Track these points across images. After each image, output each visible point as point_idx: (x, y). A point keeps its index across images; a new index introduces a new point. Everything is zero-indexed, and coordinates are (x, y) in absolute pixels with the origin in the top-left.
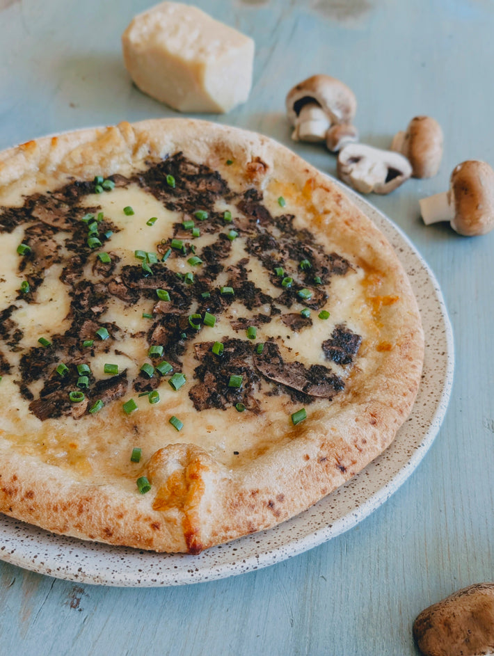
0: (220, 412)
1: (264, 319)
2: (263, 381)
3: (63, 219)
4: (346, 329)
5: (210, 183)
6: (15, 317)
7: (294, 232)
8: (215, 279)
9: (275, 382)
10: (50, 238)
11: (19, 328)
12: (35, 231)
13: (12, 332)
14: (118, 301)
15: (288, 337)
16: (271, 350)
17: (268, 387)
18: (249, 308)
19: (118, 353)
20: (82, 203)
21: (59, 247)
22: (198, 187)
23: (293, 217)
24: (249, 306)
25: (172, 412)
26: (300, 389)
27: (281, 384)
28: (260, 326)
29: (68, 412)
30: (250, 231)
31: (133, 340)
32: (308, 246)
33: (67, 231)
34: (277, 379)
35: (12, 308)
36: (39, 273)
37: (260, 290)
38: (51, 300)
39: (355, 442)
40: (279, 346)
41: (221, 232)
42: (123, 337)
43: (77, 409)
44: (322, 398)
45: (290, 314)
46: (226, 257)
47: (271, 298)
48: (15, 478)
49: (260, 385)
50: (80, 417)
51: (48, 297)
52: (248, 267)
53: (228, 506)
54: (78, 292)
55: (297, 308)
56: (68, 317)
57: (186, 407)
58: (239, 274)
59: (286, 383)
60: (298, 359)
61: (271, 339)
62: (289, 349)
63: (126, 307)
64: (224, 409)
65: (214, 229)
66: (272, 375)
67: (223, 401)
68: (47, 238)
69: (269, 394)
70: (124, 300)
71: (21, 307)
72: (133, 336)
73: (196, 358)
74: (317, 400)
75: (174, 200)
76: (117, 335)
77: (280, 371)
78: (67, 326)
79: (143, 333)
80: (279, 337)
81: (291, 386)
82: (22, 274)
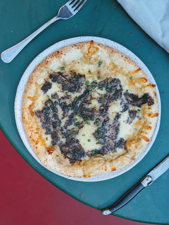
0: (80, 73)
1: (63, 98)
2: (68, 79)
3: (107, 140)
4: (44, 92)
5: (65, 150)
6: (122, 109)
7: (46, 128)
8: (72, 113)
9: (65, 78)
10: (111, 134)
11: (121, 106)
12: (114, 138)
13: (123, 105)
14: (97, 110)
15: (59, 91)
16: (64, 88)
17: (67, 77)
18: (65, 102)
19: (99, 94)
20: (101, 146)
21: (109, 130)
22: (69, 149)
23: (45, 134)
24: (65, 103)
25: (90, 75)
26: (60, 76)
27: (64, 78)
28: (64, 96)
29: (112, 79)
30: (58, 130)
31: (95, 97)
32: (44, 122)
33: (106, 136)
34: (65, 79)
35: (122, 112)
36: (115, 122)
37: (61, 108)
38: (113, 113)
39: (53, 57)
40: (61, 89)
41: (66, 130)
42: (97, 98)
43: (111, 80)
44: (56, 73)
45: (56, 99)
46: (67, 121)
47: (59, 105)
48: (125, 60)
49: (69, 78)
50: (110, 78)
51: (113, 114)
52: (62, 116)
53: (84, 46)
54: (106, 114)
55: (54, 100)
56: (109, 107)
57: (87, 76)
58: (65, 114)
59: (63, 78)
60: (58, 84)
61: (63, 92)
62: (59, 88)
63: (95, 107)
64: (79, 73)
65: (68, 132)
66: (66, 80)
67: (78, 76)
68: (112, 134)
69: (68, 75)
70: (95, 109)
71: (120, 112)
72: (95, 98)
73: (82, 89)
74: (57, 72)
75: (76, 144)
76: (98, 99)
77: (63, 81)
78: (110, 104)
79: (93, 99)
80: (61, 92)
81: (62, 77)
82: (119, 123)
